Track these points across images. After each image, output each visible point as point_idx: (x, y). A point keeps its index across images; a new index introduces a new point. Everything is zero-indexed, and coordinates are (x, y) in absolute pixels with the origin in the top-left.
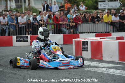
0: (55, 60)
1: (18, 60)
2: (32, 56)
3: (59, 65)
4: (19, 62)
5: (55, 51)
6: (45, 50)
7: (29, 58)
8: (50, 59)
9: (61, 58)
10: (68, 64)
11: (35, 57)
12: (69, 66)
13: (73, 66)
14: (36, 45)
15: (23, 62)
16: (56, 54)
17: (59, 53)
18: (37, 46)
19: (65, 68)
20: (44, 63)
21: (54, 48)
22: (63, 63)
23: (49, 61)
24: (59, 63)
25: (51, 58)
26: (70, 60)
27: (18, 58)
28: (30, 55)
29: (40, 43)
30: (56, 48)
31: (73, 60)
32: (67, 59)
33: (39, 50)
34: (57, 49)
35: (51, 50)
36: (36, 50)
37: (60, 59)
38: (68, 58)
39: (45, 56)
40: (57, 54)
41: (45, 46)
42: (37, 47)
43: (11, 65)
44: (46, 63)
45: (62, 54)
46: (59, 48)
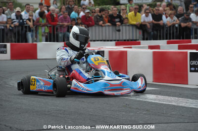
0: (98, 80)
1: (33, 81)
2: (57, 74)
3: (105, 89)
4: (34, 85)
5: (97, 64)
6: (79, 63)
7: (51, 78)
8: (89, 79)
9: (108, 76)
11: (62, 76)
12: (122, 89)
13: (129, 90)
14: (64, 57)
15: (42, 83)
16: (99, 69)
17: (104, 68)
18: (66, 57)
19: (115, 93)
20: (79, 85)
21: (96, 61)
22: (112, 85)
23: (88, 82)
24: (105, 85)
25: (90, 77)
26: (123, 80)
27: (32, 77)
28: (53, 73)
29: (71, 52)
30: (98, 60)
31: (128, 79)
32: (118, 78)
34: (100, 61)
35: (91, 64)
36: (63, 64)
37: (107, 78)
38: (120, 76)
39: (81, 74)
40: (101, 70)
41: (79, 57)
42: (65, 59)
43: (19, 90)
44: (82, 84)
45: (109, 70)
46: (104, 60)
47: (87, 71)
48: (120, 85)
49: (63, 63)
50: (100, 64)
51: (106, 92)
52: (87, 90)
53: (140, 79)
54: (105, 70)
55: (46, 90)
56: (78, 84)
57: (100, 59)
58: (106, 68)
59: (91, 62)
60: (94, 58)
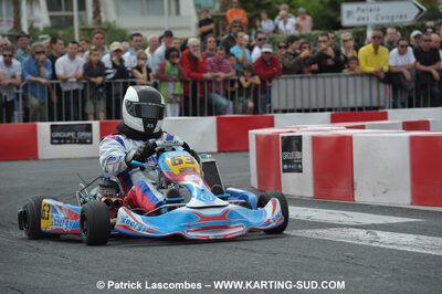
0: (175, 208)
1: (46, 208)
3: (189, 226)
4: (47, 219)
5: (177, 172)
6: (142, 169)
7: (84, 203)
9: (199, 198)
10: (224, 221)
11: (103, 199)
12: (226, 227)
13: (242, 229)
15: (63, 215)
16: (180, 183)
19: (211, 235)
20: (132, 220)
21: (175, 164)
22: (204, 218)
24: (189, 217)
26: (231, 206)
27: (45, 202)
29: (129, 143)
30: (181, 162)
32: (219, 202)
33: (123, 169)
34: (184, 165)
35: (164, 171)
36: (112, 169)
37: (194, 202)
38: (223, 199)
39: (148, 193)
40: (185, 186)
41: (142, 156)
42: (115, 159)
43: (21, 228)
44: (138, 217)
45: (201, 184)
46: (193, 163)
47: (160, 188)
48: (222, 217)
49: (110, 168)
50: (183, 172)
51: (192, 235)
52: (149, 230)
53: (270, 203)
54: (194, 185)
55: (70, 229)
56: (130, 218)
57: (184, 160)
58: (194, 181)
59: (166, 168)
60: (173, 159)
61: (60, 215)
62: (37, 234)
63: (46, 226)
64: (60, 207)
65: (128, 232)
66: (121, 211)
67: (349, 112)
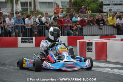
0: (60, 61)
1: (25, 61)
3: (63, 67)
5: (61, 51)
6: (52, 50)
9: (67, 59)
12: (74, 67)
13: (79, 68)
19: (70, 70)
21: (60, 49)
22: (68, 64)
24: (64, 64)
26: (76, 61)
27: (25, 59)
30: (62, 48)
34: (63, 49)
36: (43, 49)
37: (65, 60)
38: (74, 59)
39: (52, 57)
40: (63, 55)
41: (51, 47)
42: (44, 46)
43: (18, 66)
45: (67, 55)
46: (66, 49)
47: (56, 55)
48: (73, 64)
50: (63, 51)
51: (64, 69)
52: (52, 68)
53: (87, 60)
54: (65, 55)
55: (31, 67)
56: (47, 64)
58: (66, 54)
59: (58, 50)
60: (60, 47)
61: (28, 63)
62: (22, 68)
63: (24, 66)
64: (28, 60)
65: (46, 68)
66: (45, 62)
67: (105, 36)
